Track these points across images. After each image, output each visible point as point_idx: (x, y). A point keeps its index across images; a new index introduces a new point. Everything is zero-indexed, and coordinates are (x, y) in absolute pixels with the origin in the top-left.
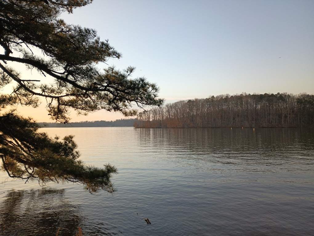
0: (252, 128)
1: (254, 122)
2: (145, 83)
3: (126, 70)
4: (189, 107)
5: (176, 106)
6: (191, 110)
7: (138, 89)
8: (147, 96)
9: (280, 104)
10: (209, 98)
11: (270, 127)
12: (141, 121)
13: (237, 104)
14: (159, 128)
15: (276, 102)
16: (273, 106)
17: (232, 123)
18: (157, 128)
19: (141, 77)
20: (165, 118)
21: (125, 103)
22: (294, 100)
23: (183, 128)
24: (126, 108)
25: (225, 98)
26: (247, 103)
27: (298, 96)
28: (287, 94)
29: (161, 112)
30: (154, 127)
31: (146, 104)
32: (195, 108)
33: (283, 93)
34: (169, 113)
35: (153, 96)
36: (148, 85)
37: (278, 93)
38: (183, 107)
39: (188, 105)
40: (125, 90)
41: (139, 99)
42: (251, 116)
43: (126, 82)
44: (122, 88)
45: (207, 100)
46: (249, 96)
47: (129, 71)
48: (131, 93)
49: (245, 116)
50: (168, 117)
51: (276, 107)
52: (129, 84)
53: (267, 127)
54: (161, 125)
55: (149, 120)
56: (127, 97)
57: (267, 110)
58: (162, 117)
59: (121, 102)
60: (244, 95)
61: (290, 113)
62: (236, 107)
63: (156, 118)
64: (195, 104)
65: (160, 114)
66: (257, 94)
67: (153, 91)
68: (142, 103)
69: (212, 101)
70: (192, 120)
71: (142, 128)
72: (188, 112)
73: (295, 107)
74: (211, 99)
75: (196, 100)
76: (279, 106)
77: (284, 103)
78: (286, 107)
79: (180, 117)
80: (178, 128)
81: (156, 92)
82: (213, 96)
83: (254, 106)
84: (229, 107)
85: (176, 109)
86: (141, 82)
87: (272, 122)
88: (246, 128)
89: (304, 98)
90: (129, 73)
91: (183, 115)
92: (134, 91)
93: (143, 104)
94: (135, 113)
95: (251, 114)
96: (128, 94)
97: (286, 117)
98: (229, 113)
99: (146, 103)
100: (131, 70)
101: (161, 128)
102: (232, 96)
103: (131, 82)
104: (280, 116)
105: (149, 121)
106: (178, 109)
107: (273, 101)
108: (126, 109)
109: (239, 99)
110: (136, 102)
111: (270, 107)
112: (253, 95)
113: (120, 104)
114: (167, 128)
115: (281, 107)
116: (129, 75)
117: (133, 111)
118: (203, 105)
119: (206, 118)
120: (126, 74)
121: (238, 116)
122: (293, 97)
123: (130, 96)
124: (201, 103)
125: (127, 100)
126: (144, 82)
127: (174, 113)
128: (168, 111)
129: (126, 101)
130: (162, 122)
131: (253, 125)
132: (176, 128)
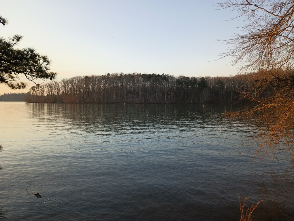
0: (141, 103)
1: (143, 98)
2: (34, 54)
3: (12, 38)
4: (86, 83)
5: (72, 81)
6: (88, 85)
7: (27, 60)
8: (37, 68)
9: (164, 83)
10: (105, 75)
11: (156, 102)
12: (34, 96)
13: (129, 82)
14: (54, 103)
15: (161, 82)
16: (158, 85)
17: (125, 99)
18: (52, 103)
19: (30, 48)
20: (60, 93)
21: (12, 74)
22: (174, 80)
23: (80, 103)
24: (13, 80)
25: (119, 76)
26: (138, 81)
27: (177, 77)
28: (169, 76)
29: (56, 87)
30: (49, 102)
31: (36, 77)
32: (91, 84)
33: (166, 74)
34: (65, 88)
35: (44, 69)
36: (39, 56)
37: (163, 74)
38: (79, 83)
39: (85, 81)
40: (11, 60)
41: (28, 71)
42: (141, 93)
43: (12, 51)
44: (7, 58)
45: (103, 77)
46: (140, 75)
47: (15, 40)
48: (18, 63)
49: (136, 93)
50: (64, 92)
51: (161, 85)
52: (16, 54)
53: (153, 103)
54: (56, 100)
55: (43, 94)
56: (14, 68)
57: (154, 88)
58: (58, 92)
59: (6, 73)
60: (136, 74)
61: (171, 91)
62: (129, 84)
63: (51, 93)
64: (91, 80)
65: (55, 89)
66: (146, 74)
67: (44, 63)
68: (31, 76)
69: (107, 78)
70: (89, 96)
71: (35, 103)
72: (85, 87)
73: (175, 86)
74: (107, 76)
75: (93, 76)
76: (163, 85)
77: (167, 83)
78: (169, 86)
79: (76, 92)
80: (74, 103)
81: (48, 64)
82: (109, 74)
83: (143, 84)
84: (122, 84)
85: (73, 84)
86: (30, 53)
87: (157, 98)
88: (137, 103)
89: (181, 79)
90: (15, 42)
91: (80, 90)
92: (22, 62)
93: (33, 77)
94: (23, 86)
95: (141, 91)
96: (16, 64)
97: (168, 94)
98: (123, 90)
99: (36, 75)
100: (18, 39)
101: (56, 103)
102: (125, 75)
103: (19, 52)
104: (163, 93)
105: (43, 96)
106: (74, 84)
107: (158, 81)
108: (13, 82)
109: (132, 77)
110: (25, 74)
111: (156, 85)
112: (143, 74)
113: (6, 76)
114: (63, 103)
115: (165, 86)
116: (15, 44)
117: (22, 83)
118: (99, 82)
119: (102, 94)
120: (12, 42)
121: (131, 93)
122: (174, 78)
123: (18, 67)
124: (97, 80)
125: (14, 71)
126: (34, 52)
127: (71, 89)
128: (64, 86)
129: (13, 73)
130: (57, 97)
131: (143, 101)
132: (72, 103)
